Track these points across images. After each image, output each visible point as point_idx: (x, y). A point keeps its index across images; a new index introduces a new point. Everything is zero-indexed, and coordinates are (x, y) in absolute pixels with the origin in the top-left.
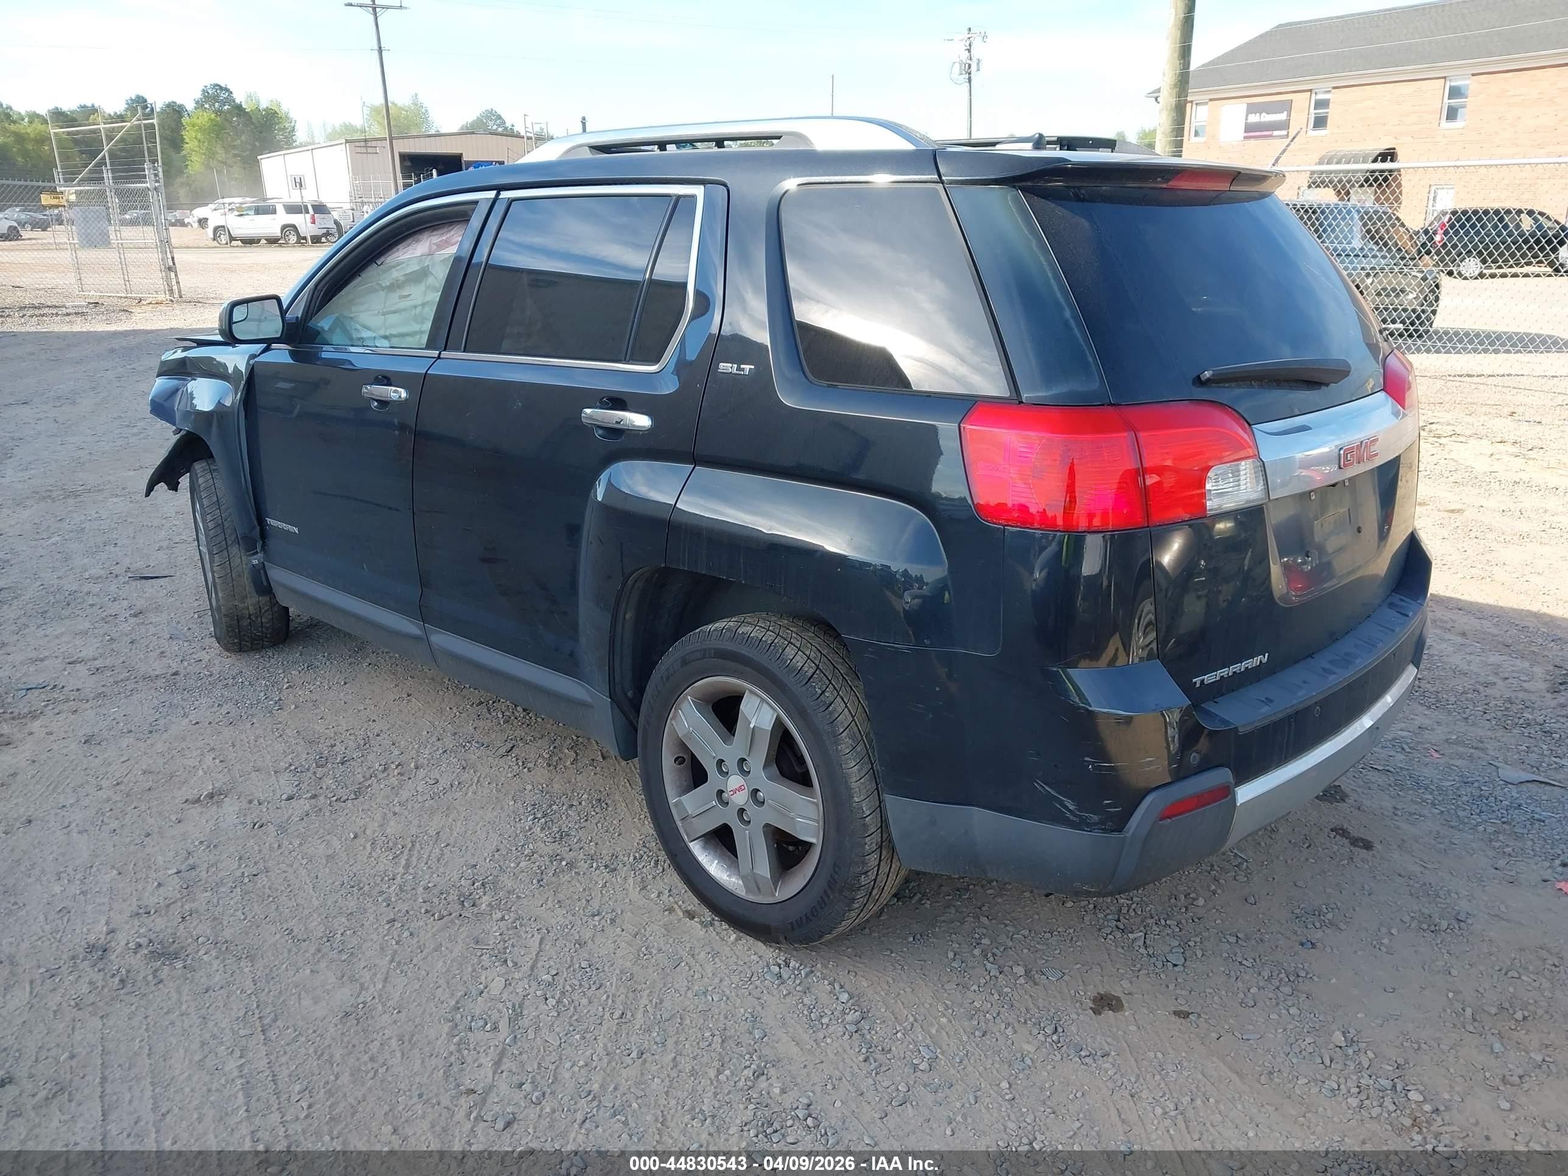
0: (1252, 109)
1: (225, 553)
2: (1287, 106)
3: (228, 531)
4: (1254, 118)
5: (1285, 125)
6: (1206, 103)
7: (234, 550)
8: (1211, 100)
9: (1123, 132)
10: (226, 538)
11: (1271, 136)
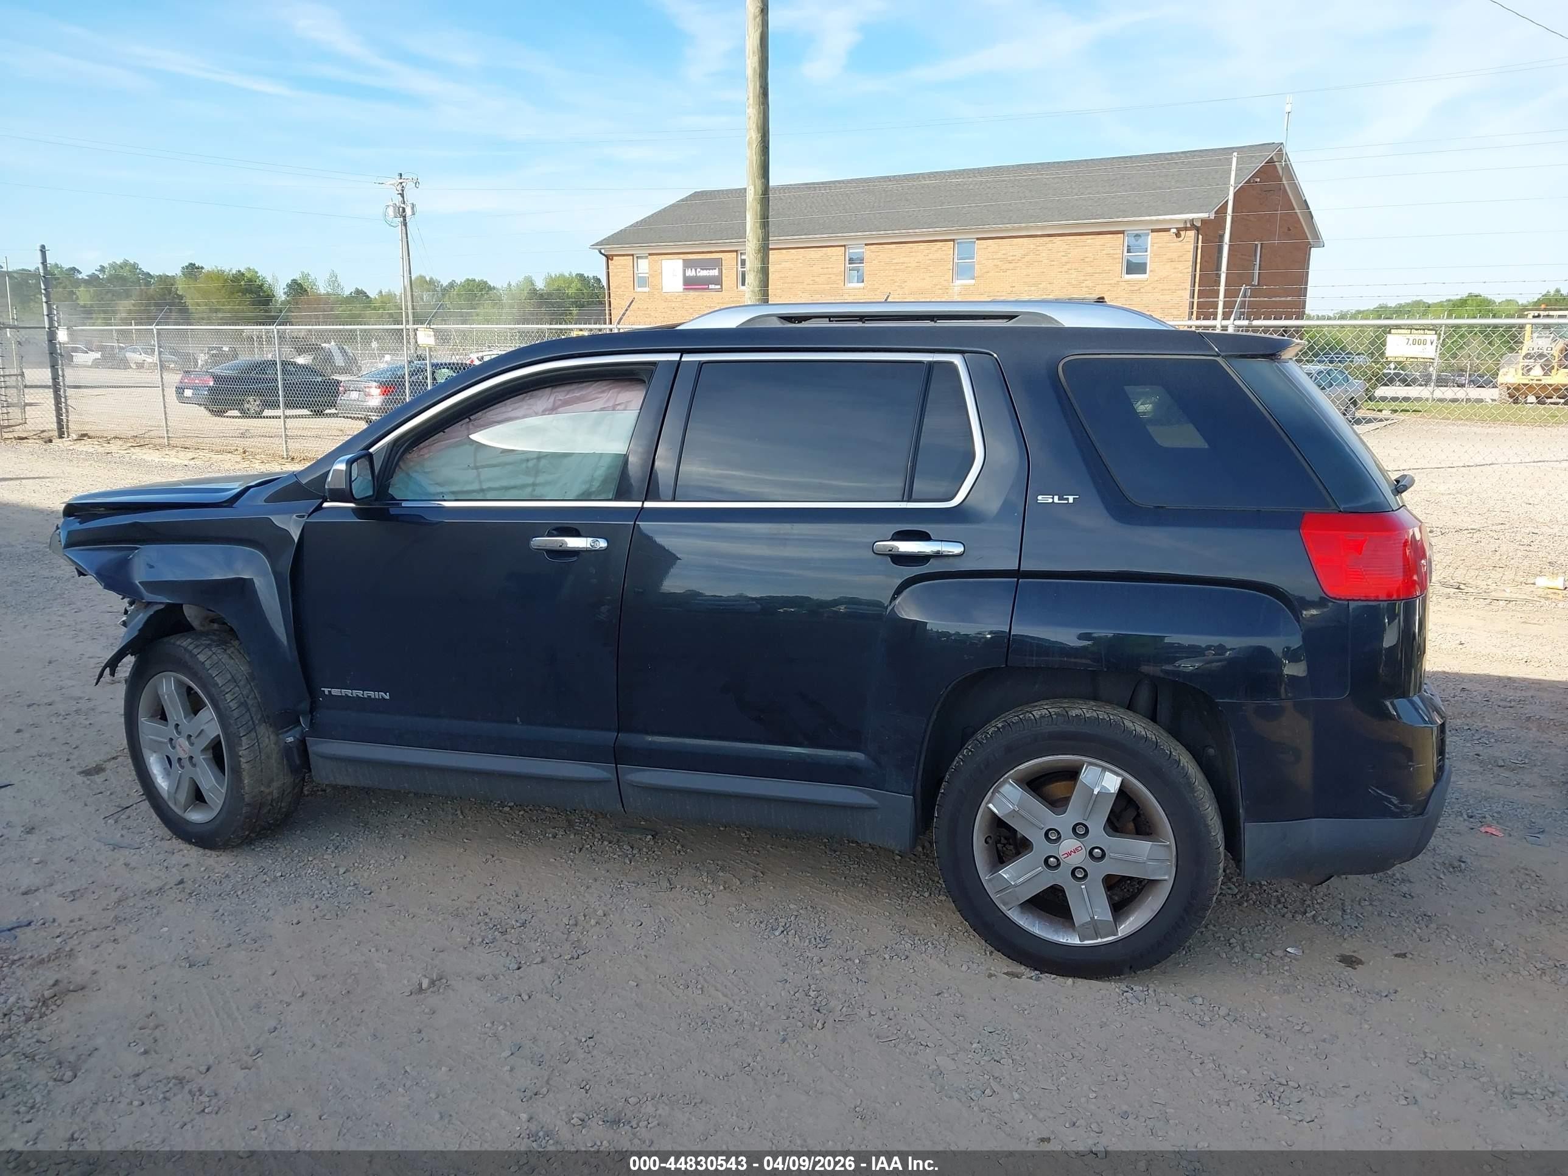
0: (687, 264)
1: (253, 734)
2: (717, 264)
3: (253, 710)
4: (690, 273)
5: (718, 281)
6: (646, 257)
7: (262, 729)
8: (650, 254)
9: (530, 277)
10: (252, 718)
11: (708, 289)
